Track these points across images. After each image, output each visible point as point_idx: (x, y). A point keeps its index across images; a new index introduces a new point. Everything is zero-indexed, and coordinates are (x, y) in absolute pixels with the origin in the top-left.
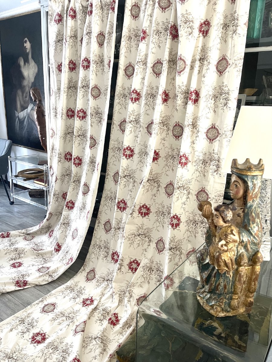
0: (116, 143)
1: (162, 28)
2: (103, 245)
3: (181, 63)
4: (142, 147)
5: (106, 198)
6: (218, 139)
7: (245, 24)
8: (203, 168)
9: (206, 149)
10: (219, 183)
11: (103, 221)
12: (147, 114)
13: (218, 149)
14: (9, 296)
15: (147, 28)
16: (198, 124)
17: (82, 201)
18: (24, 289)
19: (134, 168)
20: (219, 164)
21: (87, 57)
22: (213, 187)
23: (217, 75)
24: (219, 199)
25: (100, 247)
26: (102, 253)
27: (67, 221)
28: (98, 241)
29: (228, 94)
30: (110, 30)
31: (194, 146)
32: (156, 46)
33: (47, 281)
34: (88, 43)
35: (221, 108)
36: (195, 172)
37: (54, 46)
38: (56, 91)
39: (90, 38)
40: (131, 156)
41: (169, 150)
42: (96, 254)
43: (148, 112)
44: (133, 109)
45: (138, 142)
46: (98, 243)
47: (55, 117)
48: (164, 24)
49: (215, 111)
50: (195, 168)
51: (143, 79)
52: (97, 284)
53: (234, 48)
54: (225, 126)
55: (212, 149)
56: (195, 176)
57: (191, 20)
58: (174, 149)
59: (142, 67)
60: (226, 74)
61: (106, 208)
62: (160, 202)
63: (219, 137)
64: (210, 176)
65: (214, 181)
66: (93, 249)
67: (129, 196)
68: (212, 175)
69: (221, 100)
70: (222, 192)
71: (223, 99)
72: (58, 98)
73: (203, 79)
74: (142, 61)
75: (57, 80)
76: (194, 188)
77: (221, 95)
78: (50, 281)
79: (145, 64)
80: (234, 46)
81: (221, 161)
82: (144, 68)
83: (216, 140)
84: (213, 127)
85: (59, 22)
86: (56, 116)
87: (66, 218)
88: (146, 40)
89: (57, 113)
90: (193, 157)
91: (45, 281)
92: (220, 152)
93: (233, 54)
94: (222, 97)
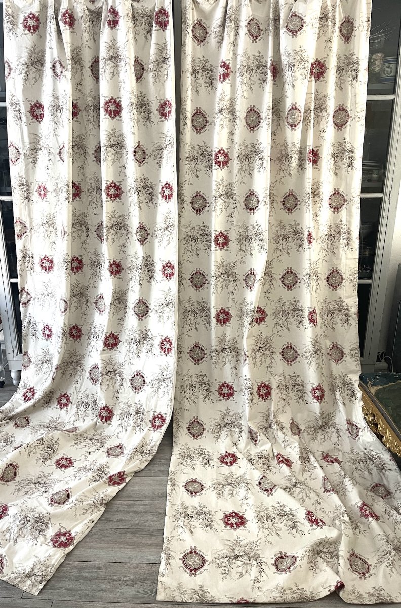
0: (189, 229)
1: (253, 63)
2: (196, 381)
3: (297, 114)
4: (240, 229)
5: (185, 313)
6: (345, 206)
7: (365, 70)
8: (329, 244)
9: (330, 221)
10: (351, 259)
11: (187, 348)
12: (244, 184)
13: (347, 219)
14: (116, 502)
15: (231, 62)
16: (321, 190)
17: (139, 328)
18: (127, 484)
19: (233, 260)
20: (350, 236)
21: (114, 98)
22: (346, 265)
23: (333, 128)
24: (355, 278)
25: (192, 386)
26: (200, 393)
27: (112, 367)
28: (186, 378)
29: (352, 152)
30: (157, 57)
31: (318, 218)
32: (248, 88)
33: (146, 460)
34: (115, 74)
35: (344, 169)
36: (321, 251)
37: (24, 72)
38: (28, 153)
39: (118, 66)
40: (225, 244)
41: (277, 229)
42: (190, 398)
43: (245, 180)
44: (221, 178)
45: (235, 223)
46: (187, 382)
47: (26, 201)
48: (255, 58)
49: (336, 174)
50: (320, 246)
51: (232, 133)
52: (214, 435)
53: (356, 98)
54: (352, 191)
55: (340, 220)
56: (321, 256)
57: (306, 59)
58: (285, 227)
59: (228, 116)
60: (348, 129)
61: (188, 328)
62: (276, 299)
63: (345, 205)
64: (341, 252)
65: (346, 258)
66: (183, 393)
67: (231, 301)
68: (343, 250)
69: (345, 160)
70: (356, 269)
71: (347, 158)
72: (31, 165)
73: (322, 134)
74: (227, 109)
75: (30, 134)
76: (323, 271)
77: (343, 153)
78: (150, 459)
79: (232, 112)
80: (355, 96)
81: (352, 233)
82: (230, 118)
83: (343, 208)
84: (336, 193)
85: (34, 30)
86: (28, 197)
87: (107, 363)
88: (230, 78)
89: (29, 193)
90: (317, 233)
91: (144, 462)
92: (350, 222)
93: (355, 105)
94: (345, 156)
